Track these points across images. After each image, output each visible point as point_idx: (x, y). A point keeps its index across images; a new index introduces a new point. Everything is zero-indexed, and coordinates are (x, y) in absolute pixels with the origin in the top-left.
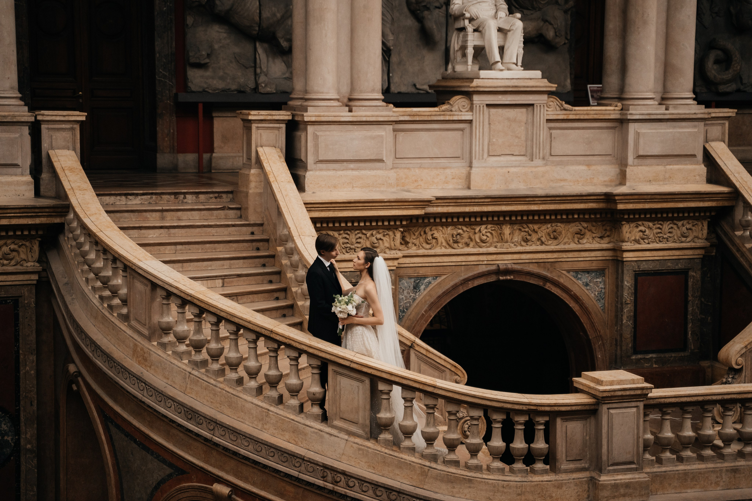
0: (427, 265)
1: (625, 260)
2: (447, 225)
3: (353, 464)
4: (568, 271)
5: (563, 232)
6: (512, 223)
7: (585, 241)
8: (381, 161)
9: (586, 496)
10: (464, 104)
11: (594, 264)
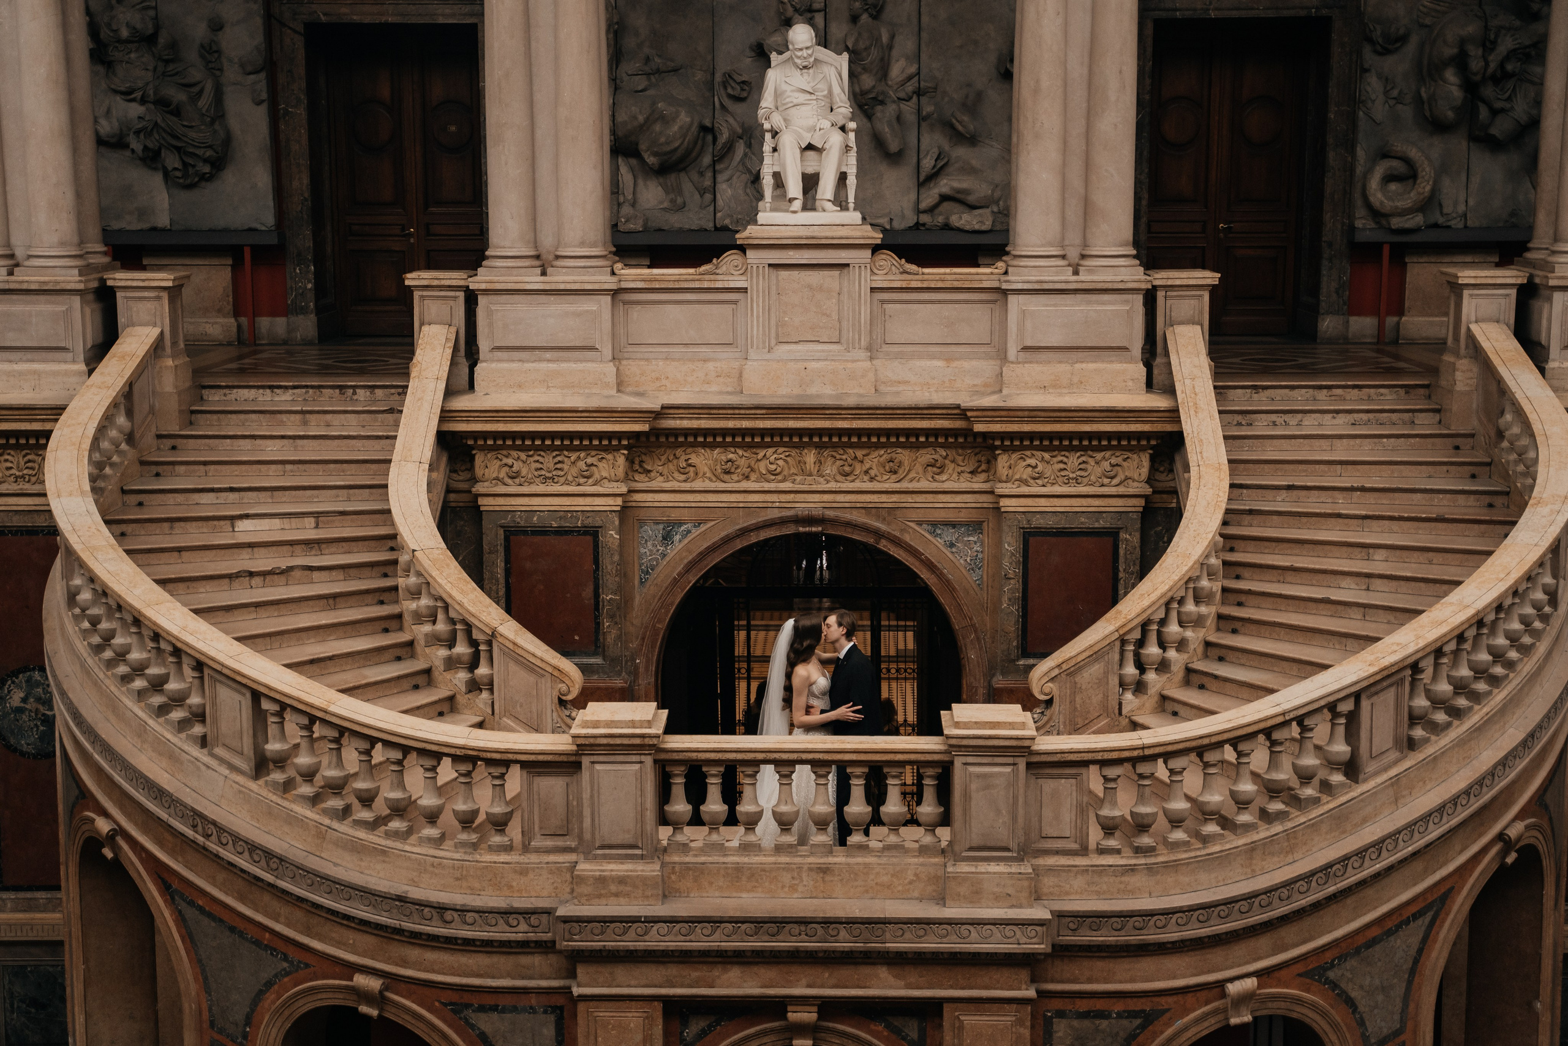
0: (682, 505)
1: (1003, 510)
2: (713, 446)
3: (233, 811)
4: (920, 523)
5: (906, 463)
6: (820, 446)
7: (944, 477)
8: (592, 348)
9: (568, 890)
10: (735, 263)
11: (962, 514)
